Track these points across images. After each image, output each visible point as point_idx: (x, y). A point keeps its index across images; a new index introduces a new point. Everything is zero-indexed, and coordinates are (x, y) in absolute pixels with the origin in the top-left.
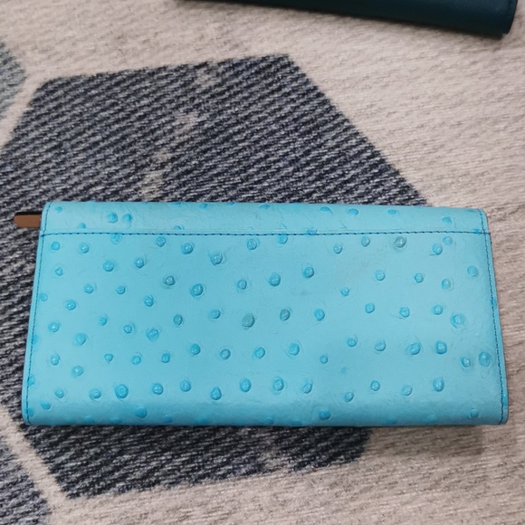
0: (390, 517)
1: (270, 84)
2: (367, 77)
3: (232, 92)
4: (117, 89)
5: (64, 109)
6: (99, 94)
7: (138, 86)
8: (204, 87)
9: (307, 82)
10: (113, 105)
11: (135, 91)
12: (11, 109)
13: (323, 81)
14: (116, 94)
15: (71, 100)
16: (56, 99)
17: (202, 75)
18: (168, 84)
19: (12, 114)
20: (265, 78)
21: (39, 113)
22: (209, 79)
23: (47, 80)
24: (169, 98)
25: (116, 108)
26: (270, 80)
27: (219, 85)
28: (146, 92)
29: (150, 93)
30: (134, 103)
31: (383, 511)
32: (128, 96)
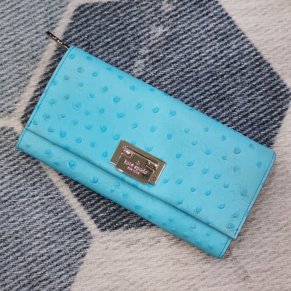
0: (257, 244)
1: (202, 11)
2: (255, 8)
3: (181, 14)
4: (119, 11)
5: (90, 22)
6: (109, 14)
7: (130, 10)
8: (166, 11)
9: (222, 10)
10: (117, 20)
11: (129, 12)
12: (61, 21)
13: (231, 10)
14: (119, 14)
15: (94, 17)
16: (86, 16)
17: (165, 4)
18: (147, 9)
19: (62, 24)
20: (200, 7)
21: (76, 24)
22: (169, 7)
23: (80, 5)
24: (147, 17)
25: (119, 22)
26: (202, 8)
27: (175, 10)
28: (134, 13)
29: (137, 14)
30: (128, 19)
31: (254, 241)
32: (125, 16)
